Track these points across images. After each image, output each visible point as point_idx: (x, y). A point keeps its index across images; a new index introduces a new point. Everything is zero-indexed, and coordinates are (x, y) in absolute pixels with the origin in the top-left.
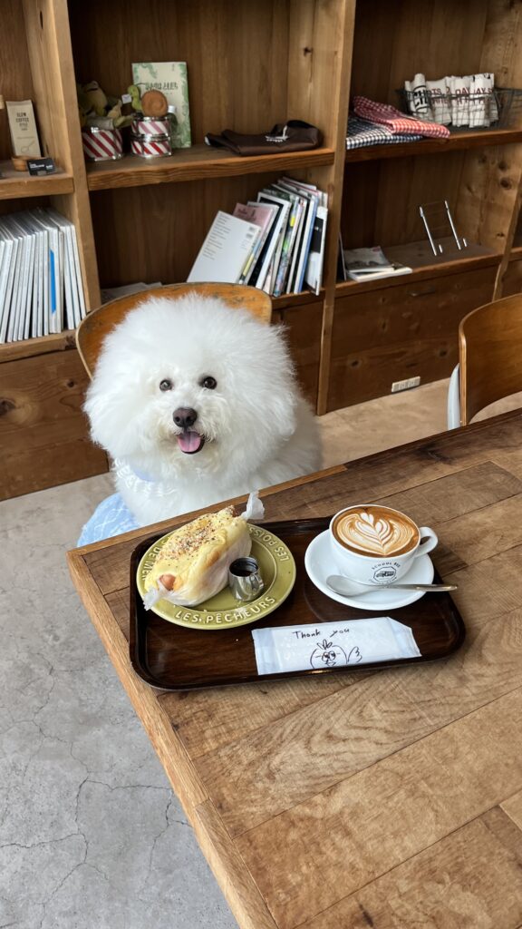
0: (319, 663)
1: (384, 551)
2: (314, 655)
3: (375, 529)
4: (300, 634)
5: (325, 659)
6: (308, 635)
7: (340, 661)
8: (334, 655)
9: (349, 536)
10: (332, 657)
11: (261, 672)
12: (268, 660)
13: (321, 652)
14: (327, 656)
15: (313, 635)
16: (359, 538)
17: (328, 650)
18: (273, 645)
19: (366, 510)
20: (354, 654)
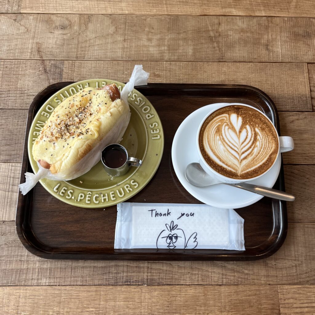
0: (163, 244)
1: (240, 169)
2: (161, 236)
3: (239, 137)
4: (154, 212)
5: (169, 241)
6: (161, 215)
7: (180, 244)
8: (176, 237)
9: (212, 143)
10: (174, 240)
11: (116, 246)
12: (124, 236)
13: (167, 233)
14: (171, 238)
15: (165, 215)
16: (221, 149)
17: (173, 232)
18: (131, 221)
19: (237, 110)
20: (192, 239)
